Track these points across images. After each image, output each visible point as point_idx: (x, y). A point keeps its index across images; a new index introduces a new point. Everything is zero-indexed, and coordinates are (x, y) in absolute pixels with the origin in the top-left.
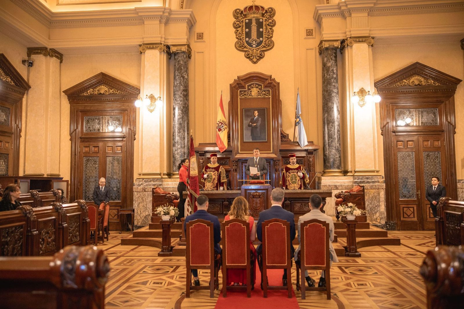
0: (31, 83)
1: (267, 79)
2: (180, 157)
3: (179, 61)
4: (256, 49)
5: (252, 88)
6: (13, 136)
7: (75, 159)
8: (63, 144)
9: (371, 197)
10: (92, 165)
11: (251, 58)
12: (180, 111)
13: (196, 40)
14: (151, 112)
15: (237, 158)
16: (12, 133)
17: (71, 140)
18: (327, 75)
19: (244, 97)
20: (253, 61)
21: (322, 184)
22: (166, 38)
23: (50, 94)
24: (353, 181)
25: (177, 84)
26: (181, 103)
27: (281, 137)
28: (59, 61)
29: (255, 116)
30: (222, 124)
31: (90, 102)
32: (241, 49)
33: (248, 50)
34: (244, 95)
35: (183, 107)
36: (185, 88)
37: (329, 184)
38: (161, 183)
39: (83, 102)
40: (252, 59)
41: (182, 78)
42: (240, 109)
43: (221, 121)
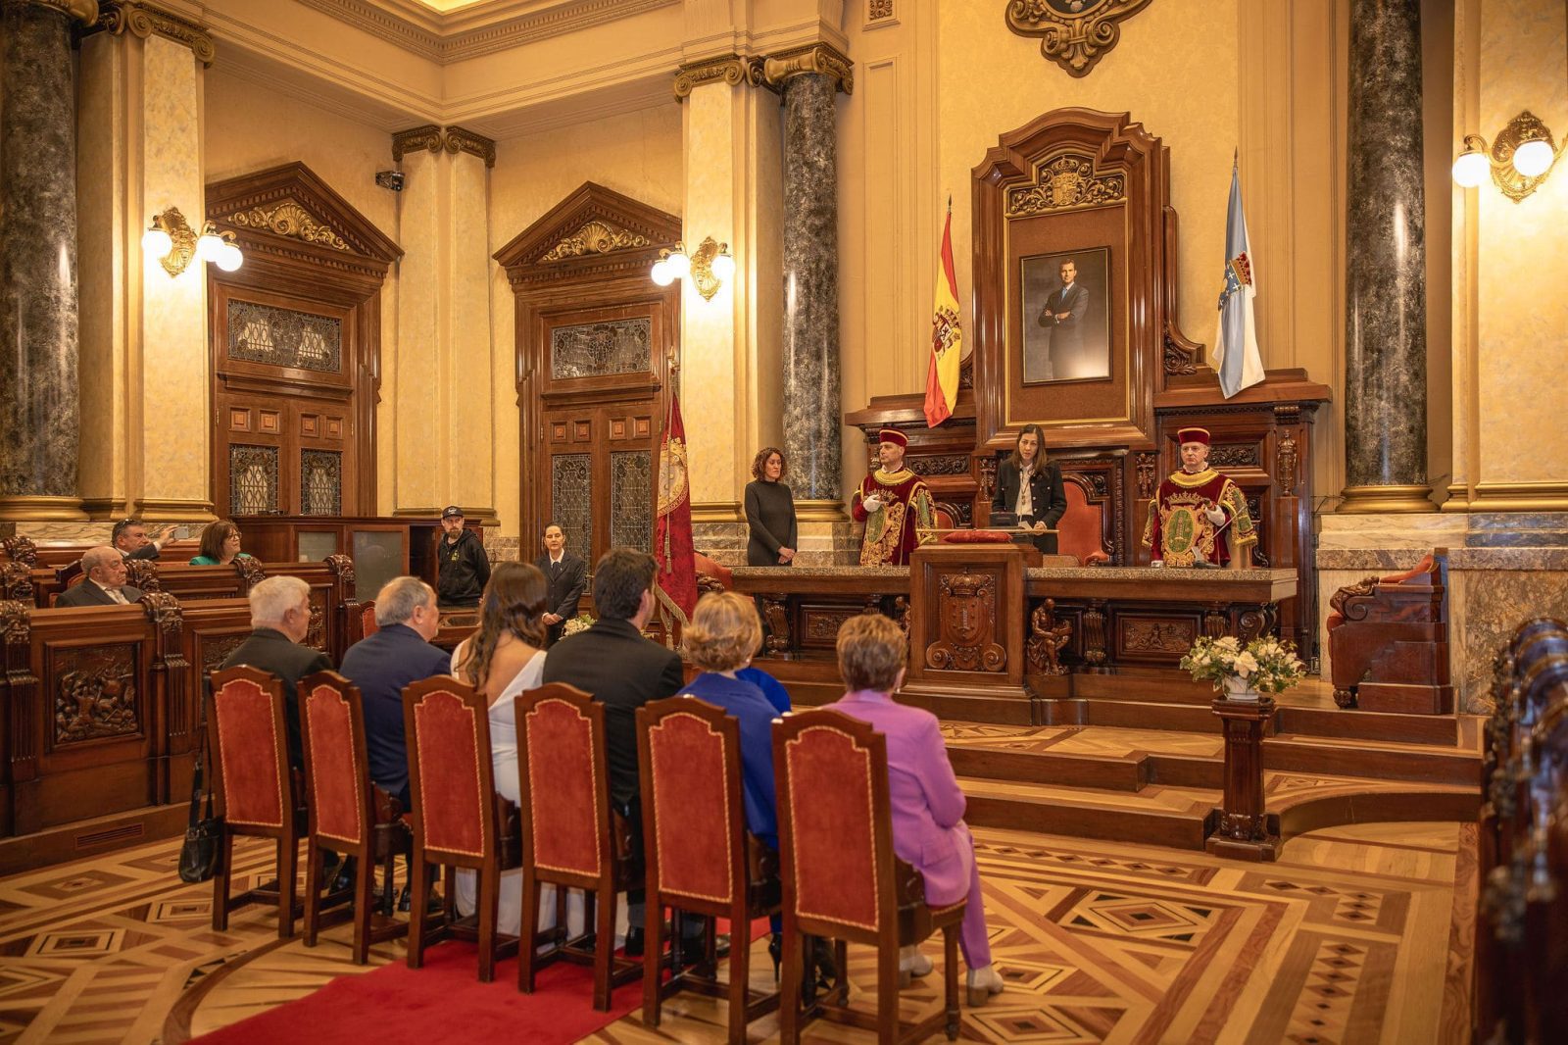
0: (405, 243)
1: (1108, 133)
2: (801, 449)
3: (796, 110)
4: (1084, 17)
5: (1056, 173)
6: (354, 399)
7: (531, 462)
8: (500, 416)
9: (1549, 606)
10: (576, 481)
11: (1065, 55)
12: (801, 289)
13: (868, 22)
14: (708, 298)
15: (991, 448)
16: (351, 392)
17: (519, 404)
18: (1363, 76)
19: (1022, 213)
20: (1073, 66)
21: (1321, 548)
22: (756, 32)
23: (453, 268)
24: (1466, 535)
25: (791, 191)
26: (803, 257)
27: (1166, 356)
28: (482, 161)
29: (1066, 284)
30: (945, 321)
31: (564, 282)
32: (1027, 27)
33: (1052, 25)
34: (1025, 204)
35: (810, 269)
36: (817, 204)
37: (1355, 547)
38: (735, 538)
39: (546, 284)
40: (1069, 60)
41: (805, 169)
42: (1011, 261)
43: (943, 313)
